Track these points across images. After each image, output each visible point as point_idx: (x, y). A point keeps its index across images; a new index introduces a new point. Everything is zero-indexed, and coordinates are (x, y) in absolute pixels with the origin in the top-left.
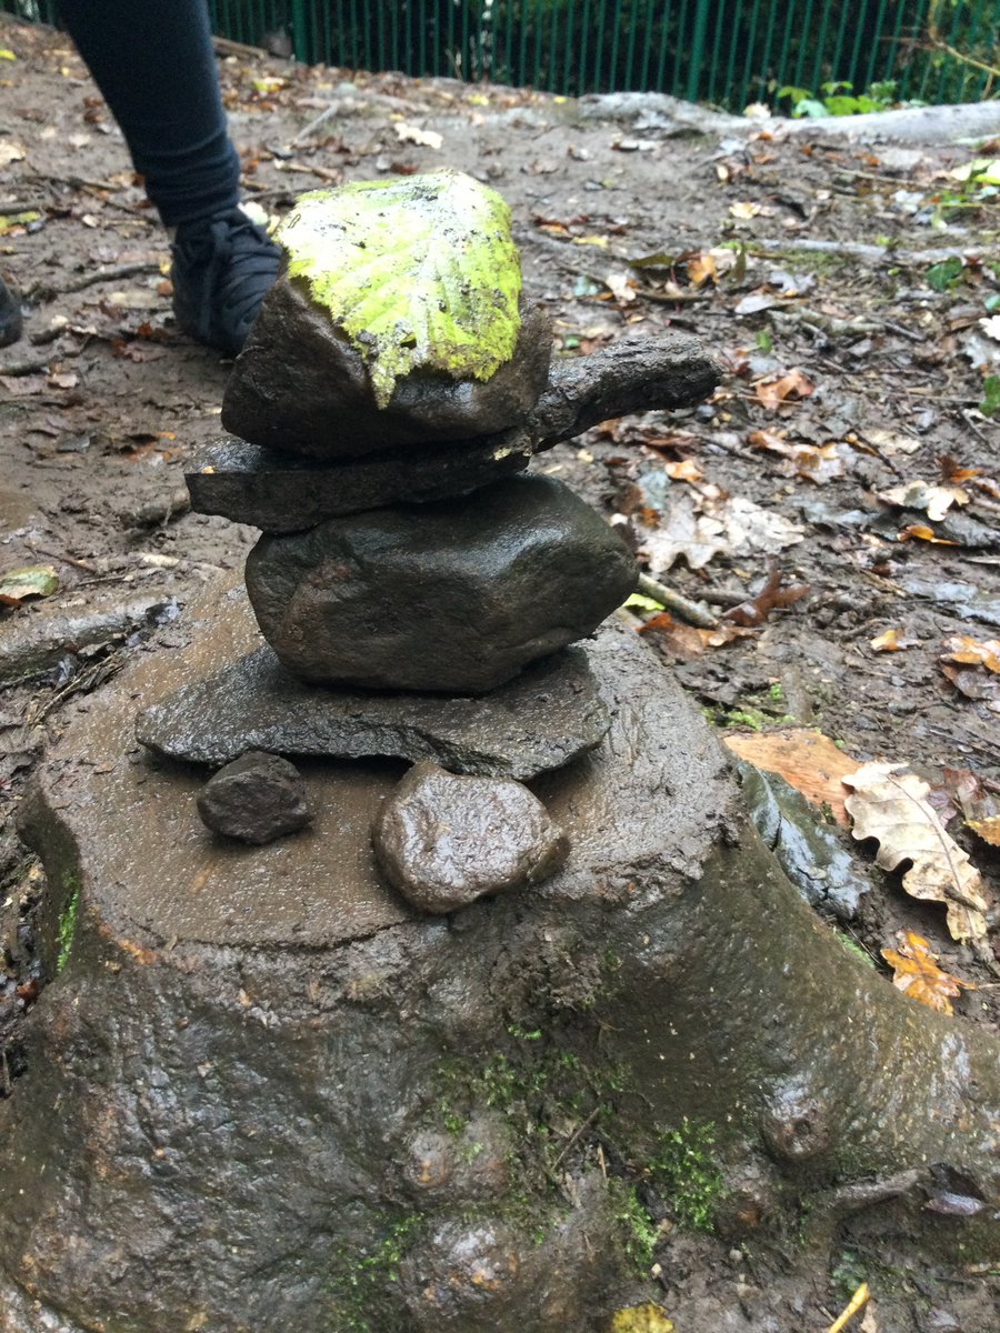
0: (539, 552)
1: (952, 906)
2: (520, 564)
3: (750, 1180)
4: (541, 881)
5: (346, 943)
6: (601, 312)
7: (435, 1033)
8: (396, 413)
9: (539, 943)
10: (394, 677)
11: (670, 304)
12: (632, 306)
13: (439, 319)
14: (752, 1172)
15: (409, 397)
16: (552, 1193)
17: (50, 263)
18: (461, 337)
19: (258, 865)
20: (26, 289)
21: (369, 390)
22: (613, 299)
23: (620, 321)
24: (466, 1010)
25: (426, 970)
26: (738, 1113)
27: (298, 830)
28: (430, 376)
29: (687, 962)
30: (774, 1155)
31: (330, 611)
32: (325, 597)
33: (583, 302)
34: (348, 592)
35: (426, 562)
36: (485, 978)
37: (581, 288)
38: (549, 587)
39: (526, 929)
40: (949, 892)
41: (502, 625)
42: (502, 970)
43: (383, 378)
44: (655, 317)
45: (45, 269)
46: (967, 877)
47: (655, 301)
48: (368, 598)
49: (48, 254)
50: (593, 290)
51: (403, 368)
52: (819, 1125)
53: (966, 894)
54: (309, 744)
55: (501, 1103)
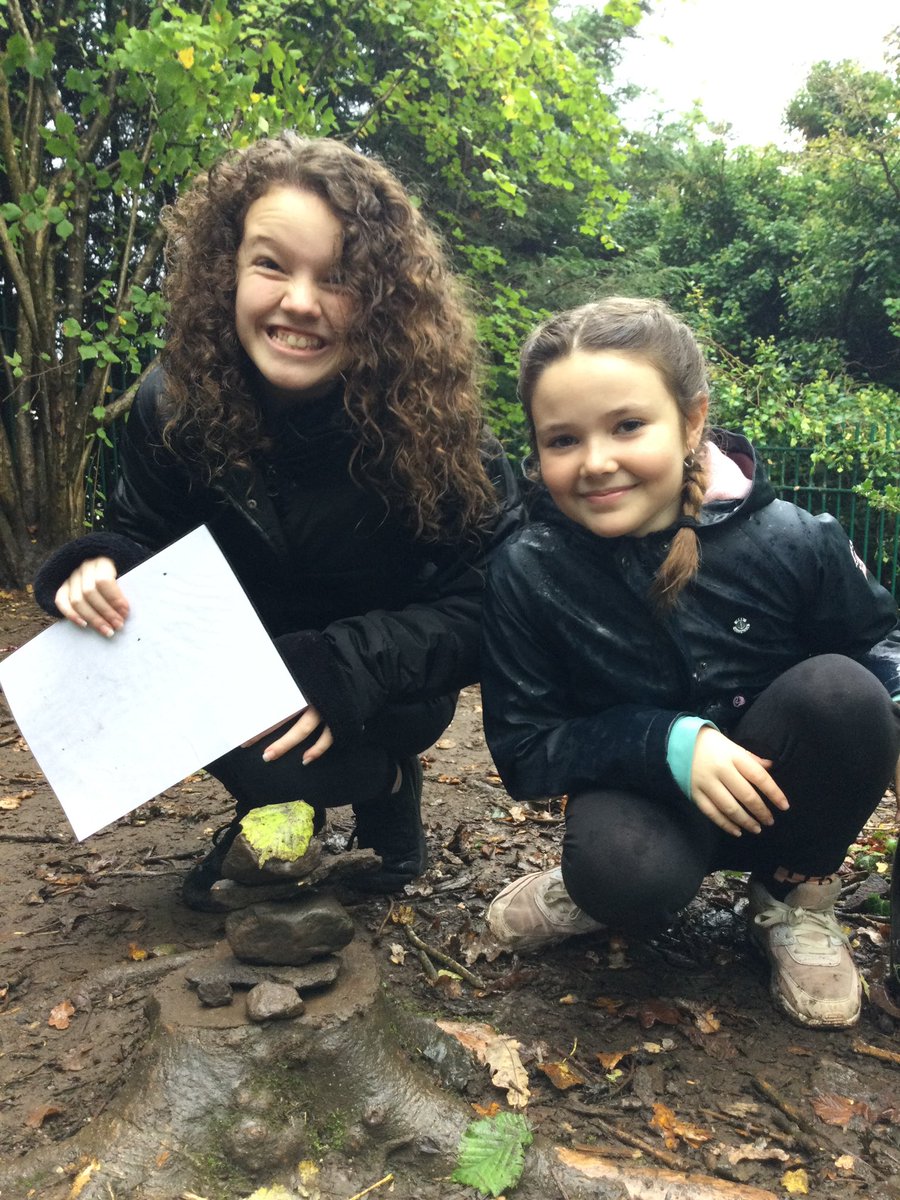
0: (314, 916)
1: (512, 1091)
2: (306, 920)
3: (357, 1131)
4: (295, 1017)
5: (230, 1028)
6: (504, 827)
7: (253, 1060)
8: (265, 870)
9: (290, 1037)
10: (267, 957)
11: (543, 824)
12: (521, 825)
13: (281, 844)
14: (358, 1129)
15: (270, 866)
16: (285, 1121)
17: (211, 798)
18: (287, 849)
19: (212, 1012)
20: (194, 813)
21: (257, 865)
22: (512, 821)
23: (512, 833)
24: (264, 1054)
25: (252, 1039)
26: (355, 1108)
27: (227, 1003)
28: (276, 860)
29: (340, 1051)
30: (365, 1124)
31: (247, 933)
32: (247, 928)
33: (496, 822)
34: (254, 927)
35: (276, 918)
36: (272, 1044)
37: (498, 814)
38: (317, 929)
39: (287, 1033)
40: (511, 1084)
41: (298, 940)
42: (278, 1044)
43: (261, 861)
44: (533, 831)
45: (207, 801)
46: (522, 1080)
47: (536, 822)
48: (259, 929)
49: (210, 793)
50: (502, 815)
51: (267, 858)
52: (381, 1113)
53: (520, 1087)
54: (237, 980)
55: (271, 1088)
